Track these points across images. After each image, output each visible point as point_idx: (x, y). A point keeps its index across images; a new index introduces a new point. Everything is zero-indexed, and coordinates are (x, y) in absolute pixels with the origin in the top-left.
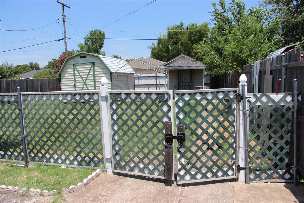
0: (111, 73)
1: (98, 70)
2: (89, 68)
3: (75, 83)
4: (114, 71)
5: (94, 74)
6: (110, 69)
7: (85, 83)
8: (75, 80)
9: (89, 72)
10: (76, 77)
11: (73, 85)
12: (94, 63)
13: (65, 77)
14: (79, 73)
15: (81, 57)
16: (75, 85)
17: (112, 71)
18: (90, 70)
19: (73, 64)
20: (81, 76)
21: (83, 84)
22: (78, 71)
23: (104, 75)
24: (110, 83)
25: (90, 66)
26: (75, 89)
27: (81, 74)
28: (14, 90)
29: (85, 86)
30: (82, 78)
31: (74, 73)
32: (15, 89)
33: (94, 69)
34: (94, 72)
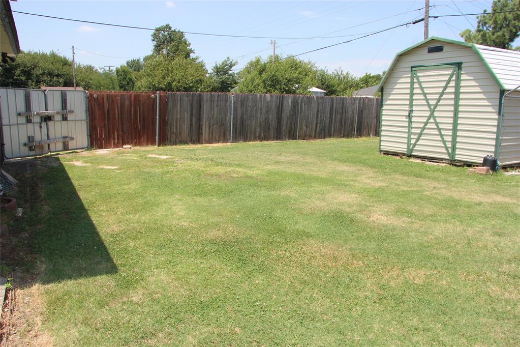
0: (502, 92)
1: (468, 82)
2: (447, 78)
3: (411, 111)
4: (512, 88)
5: (457, 93)
6: (502, 81)
7: (432, 112)
8: (411, 105)
9: (446, 87)
10: (415, 97)
11: (406, 116)
12: (459, 65)
13: (392, 97)
14: (422, 88)
15: (432, 50)
16: (410, 117)
17: (506, 87)
18: (449, 81)
19: (412, 67)
20: (425, 94)
21: (428, 114)
22: (420, 83)
23: (482, 96)
24: (497, 117)
25: (450, 72)
26: (409, 124)
27: (426, 91)
28: (306, 115)
29: (432, 120)
30: (427, 100)
31: (412, 88)
32: (308, 114)
33: (458, 80)
34: (457, 87)
